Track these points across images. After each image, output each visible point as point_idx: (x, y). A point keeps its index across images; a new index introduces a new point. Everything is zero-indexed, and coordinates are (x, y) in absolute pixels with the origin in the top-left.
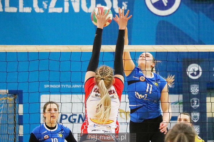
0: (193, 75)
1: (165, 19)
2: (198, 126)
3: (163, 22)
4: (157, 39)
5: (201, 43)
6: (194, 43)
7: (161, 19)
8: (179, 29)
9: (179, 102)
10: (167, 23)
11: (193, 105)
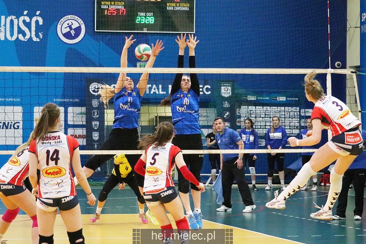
0: (94, 91)
1: (72, 46)
2: (98, 132)
3: (71, 49)
4: (66, 63)
5: (101, 66)
6: (94, 65)
7: (70, 46)
8: (83, 55)
9: (81, 113)
10: (75, 50)
11: (94, 115)
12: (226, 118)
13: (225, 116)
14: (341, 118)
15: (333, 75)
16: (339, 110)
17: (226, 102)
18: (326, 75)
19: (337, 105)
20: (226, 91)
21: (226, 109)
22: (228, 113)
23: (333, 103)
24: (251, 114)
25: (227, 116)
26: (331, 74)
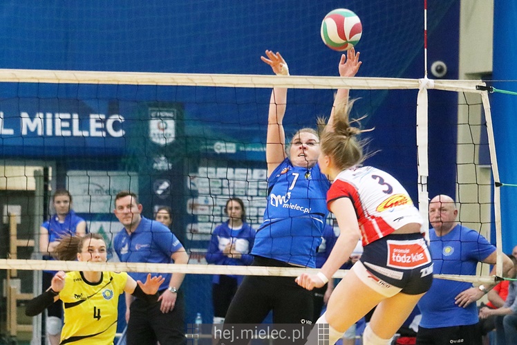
12: (163, 197)
13: (159, 192)
14: (385, 207)
15: (432, 93)
16: (385, 192)
17: (163, 158)
18: (414, 93)
19: (382, 182)
20: (162, 130)
21: (163, 175)
22: (165, 185)
23: (374, 177)
24: (222, 188)
25: (165, 191)
26: (428, 90)
